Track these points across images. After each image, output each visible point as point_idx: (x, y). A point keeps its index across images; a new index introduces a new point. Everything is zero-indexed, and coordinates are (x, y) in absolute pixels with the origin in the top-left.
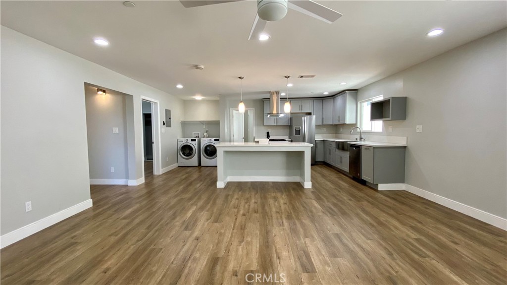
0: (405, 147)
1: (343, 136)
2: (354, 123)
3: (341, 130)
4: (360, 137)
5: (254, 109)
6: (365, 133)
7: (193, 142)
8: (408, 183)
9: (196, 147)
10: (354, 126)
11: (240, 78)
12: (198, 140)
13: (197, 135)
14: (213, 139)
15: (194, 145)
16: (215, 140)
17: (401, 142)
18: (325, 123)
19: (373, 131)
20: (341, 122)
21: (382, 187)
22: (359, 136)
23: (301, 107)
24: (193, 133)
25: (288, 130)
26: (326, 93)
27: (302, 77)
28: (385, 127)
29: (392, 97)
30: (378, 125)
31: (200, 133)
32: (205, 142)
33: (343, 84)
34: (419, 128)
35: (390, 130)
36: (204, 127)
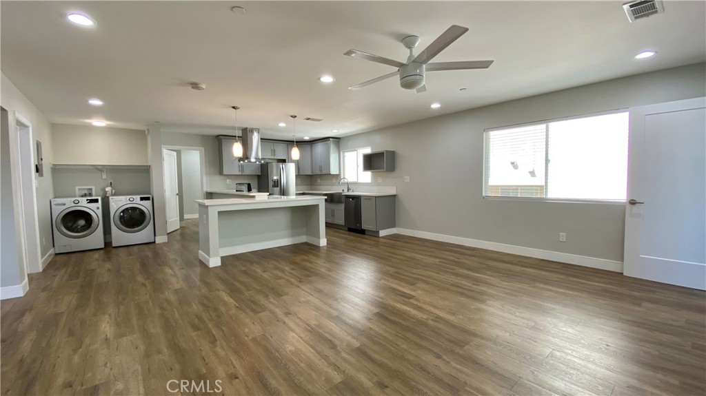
0: (395, 196)
1: (321, 187)
2: (338, 173)
3: (319, 181)
4: (348, 188)
5: (203, 149)
6: (351, 183)
7: (93, 205)
8: (399, 227)
9: (100, 212)
10: (337, 176)
11: (234, 108)
12: (102, 199)
13: (86, 192)
14: (138, 197)
15: (95, 210)
16: (142, 199)
17: (390, 190)
18: (301, 174)
19: (359, 181)
20: (324, 172)
21: (382, 233)
22: (346, 187)
23: (274, 152)
24: (77, 188)
25: (256, 181)
26: (307, 138)
27: (308, 119)
28: (374, 177)
29: (387, 151)
30: (367, 177)
31: (93, 188)
32: (119, 203)
33: (335, 131)
34: (407, 179)
35: (380, 180)
36: (104, 177)
